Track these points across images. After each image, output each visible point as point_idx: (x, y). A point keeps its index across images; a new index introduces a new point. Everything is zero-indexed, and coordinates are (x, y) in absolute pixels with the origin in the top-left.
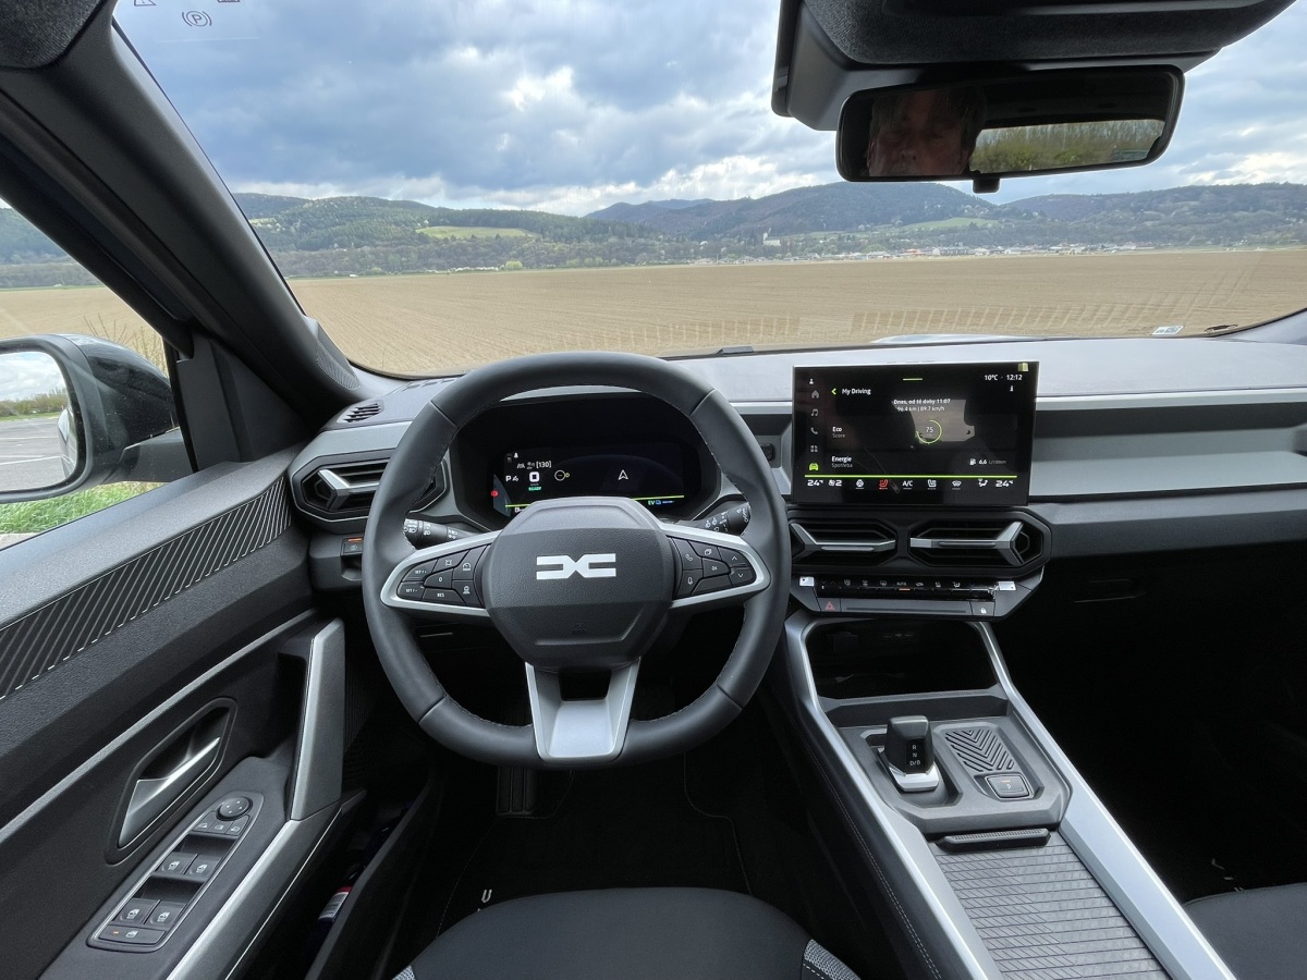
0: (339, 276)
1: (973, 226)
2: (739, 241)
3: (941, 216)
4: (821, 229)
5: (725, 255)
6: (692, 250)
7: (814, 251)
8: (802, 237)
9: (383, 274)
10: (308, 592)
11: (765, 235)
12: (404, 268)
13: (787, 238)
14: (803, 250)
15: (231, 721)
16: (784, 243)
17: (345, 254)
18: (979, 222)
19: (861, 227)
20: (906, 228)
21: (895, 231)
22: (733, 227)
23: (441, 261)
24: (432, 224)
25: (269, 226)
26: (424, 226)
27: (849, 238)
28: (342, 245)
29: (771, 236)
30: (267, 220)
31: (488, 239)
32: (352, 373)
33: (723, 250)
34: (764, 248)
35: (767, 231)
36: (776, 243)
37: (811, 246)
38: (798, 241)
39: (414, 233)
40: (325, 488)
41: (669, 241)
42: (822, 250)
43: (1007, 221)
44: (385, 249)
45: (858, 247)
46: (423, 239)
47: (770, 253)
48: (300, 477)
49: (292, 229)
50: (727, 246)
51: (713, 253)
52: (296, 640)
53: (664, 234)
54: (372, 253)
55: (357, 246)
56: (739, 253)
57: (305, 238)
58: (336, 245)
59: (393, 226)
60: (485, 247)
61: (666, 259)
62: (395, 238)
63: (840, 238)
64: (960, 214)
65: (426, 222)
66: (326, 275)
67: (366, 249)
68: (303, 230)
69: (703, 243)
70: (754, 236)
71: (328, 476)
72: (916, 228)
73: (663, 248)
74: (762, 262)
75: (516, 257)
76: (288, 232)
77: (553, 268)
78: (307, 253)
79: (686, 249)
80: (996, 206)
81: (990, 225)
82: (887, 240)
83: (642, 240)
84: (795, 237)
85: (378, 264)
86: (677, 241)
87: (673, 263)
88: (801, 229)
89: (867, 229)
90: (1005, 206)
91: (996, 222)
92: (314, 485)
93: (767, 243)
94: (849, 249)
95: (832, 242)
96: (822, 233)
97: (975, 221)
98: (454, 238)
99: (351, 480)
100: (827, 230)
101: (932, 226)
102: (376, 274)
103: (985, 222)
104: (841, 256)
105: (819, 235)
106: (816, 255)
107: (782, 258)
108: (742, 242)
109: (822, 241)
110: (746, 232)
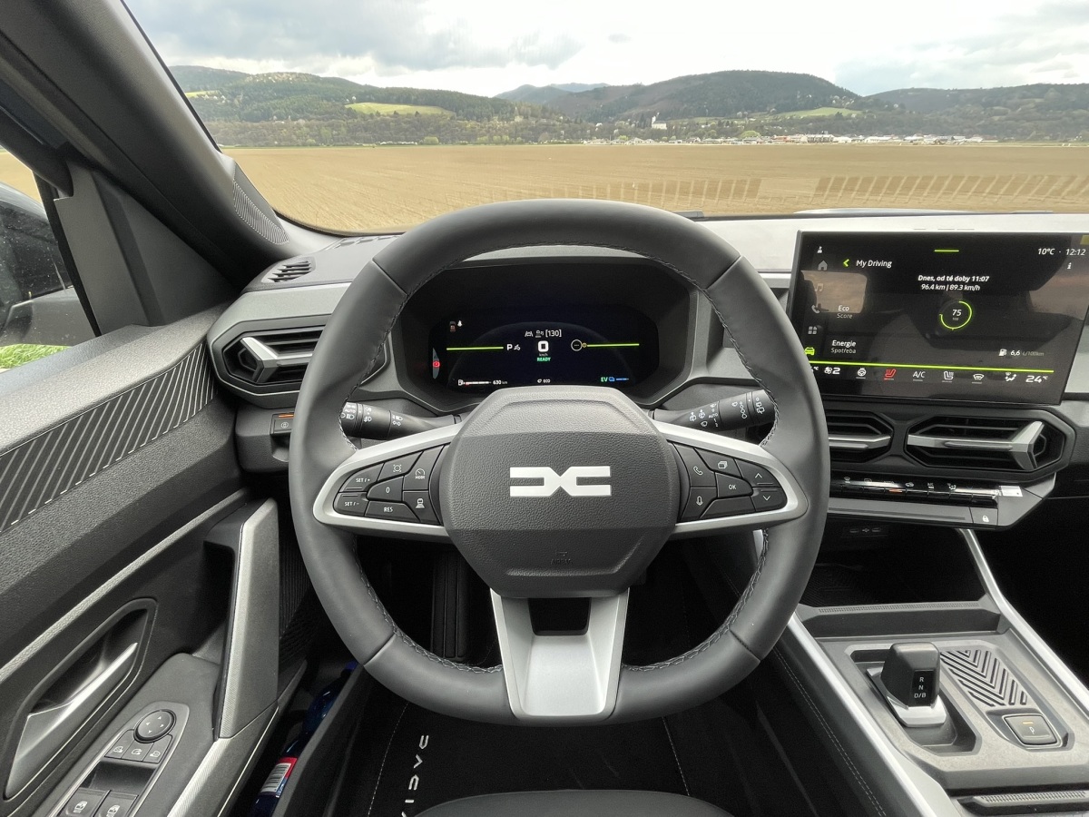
0: (279, 146)
1: (839, 115)
2: (631, 124)
3: (812, 106)
4: (704, 115)
5: (617, 136)
6: (588, 131)
7: (696, 135)
8: (686, 121)
9: (317, 145)
10: (236, 473)
11: (654, 119)
12: (336, 142)
13: (672, 122)
14: (686, 134)
15: (150, 622)
16: (669, 127)
17: (283, 126)
18: (845, 112)
19: (740, 113)
20: (780, 115)
21: (769, 119)
22: (626, 111)
23: (368, 135)
24: (360, 100)
25: (215, 97)
26: (352, 102)
27: (728, 124)
28: (280, 118)
29: (659, 120)
30: (213, 92)
31: (409, 115)
32: (279, 225)
33: (615, 131)
34: (652, 131)
35: (655, 114)
36: (663, 126)
37: (694, 131)
38: (682, 126)
39: (343, 108)
40: (249, 357)
41: (568, 122)
42: (704, 134)
43: (870, 112)
44: (318, 122)
45: (734, 132)
46: (352, 113)
47: (657, 135)
48: (220, 345)
49: (236, 101)
50: (620, 128)
51: (607, 134)
52: (224, 527)
53: (564, 115)
54: (307, 126)
55: (294, 119)
56: (631, 135)
57: (248, 110)
58: (275, 117)
59: (325, 102)
60: (406, 123)
61: (565, 139)
62: (327, 112)
63: (720, 124)
64: (829, 105)
65: (354, 98)
66: (268, 145)
67: (302, 122)
68: (245, 102)
69: (598, 125)
70: (644, 121)
71: (252, 344)
72: (788, 116)
73: (563, 129)
74: (650, 143)
75: (432, 133)
76: (232, 105)
77: (465, 144)
78: (249, 124)
79: (583, 130)
80: (860, 98)
81: (854, 116)
82: (762, 127)
83: (545, 121)
84: (680, 122)
85: (313, 137)
86: (576, 122)
87: (571, 143)
88: (685, 114)
89: (744, 116)
90: (869, 98)
91: (859, 112)
92: (237, 355)
93: (655, 126)
94: (727, 134)
95: (713, 127)
96: (705, 119)
97: (840, 110)
98: (378, 114)
99: (280, 349)
100: (708, 116)
101: (803, 115)
102: (311, 145)
103: (849, 112)
104: (719, 140)
105: (701, 120)
106: (698, 139)
107: (667, 141)
108: (633, 125)
109: (703, 126)
110: (637, 115)
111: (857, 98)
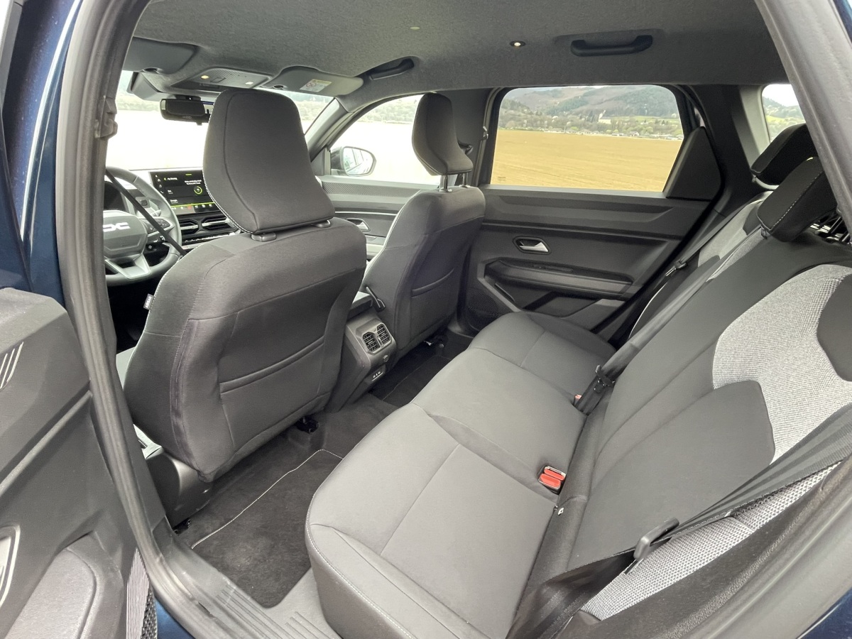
2: (581, 118)
4: (643, 114)
5: (570, 127)
6: (546, 122)
7: (635, 130)
8: (627, 119)
11: (601, 115)
13: (616, 119)
14: (627, 129)
16: (613, 122)
22: (578, 107)
27: (663, 123)
29: (605, 117)
33: (568, 123)
34: (598, 125)
35: (603, 112)
36: (608, 122)
37: (634, 126)
38: (624, 122)
41: (531, 113)
42: (642, 129)
43: (791, 120)
47: (602, 128)
50: (572, 121)
51: (561, 125)
53: (528, 108)
56: (580, 127)
60: (406, 107)
61: (527, 126)
63: (657, 122)
69: (555, 117)
70: (592, 115)
73: (526, 119)
74: (595, 135)
79: (542, 121)
83: (512, 112)
84: (622, 118)
86: (537, 114)
87: (531, 130)
88: (627, 113)
93: (601, 121)
94: (661, 131)
95: (650, 124)
96: (644, 117)
100: (648, 115)
103: (774, 118)
104: (655, 136)
105: (640, 118)
106: (637, 134)
107: (611, 133)
108: (583, 119)
109: (642, 124)
110: (587, 112)
111: (782, 107)
